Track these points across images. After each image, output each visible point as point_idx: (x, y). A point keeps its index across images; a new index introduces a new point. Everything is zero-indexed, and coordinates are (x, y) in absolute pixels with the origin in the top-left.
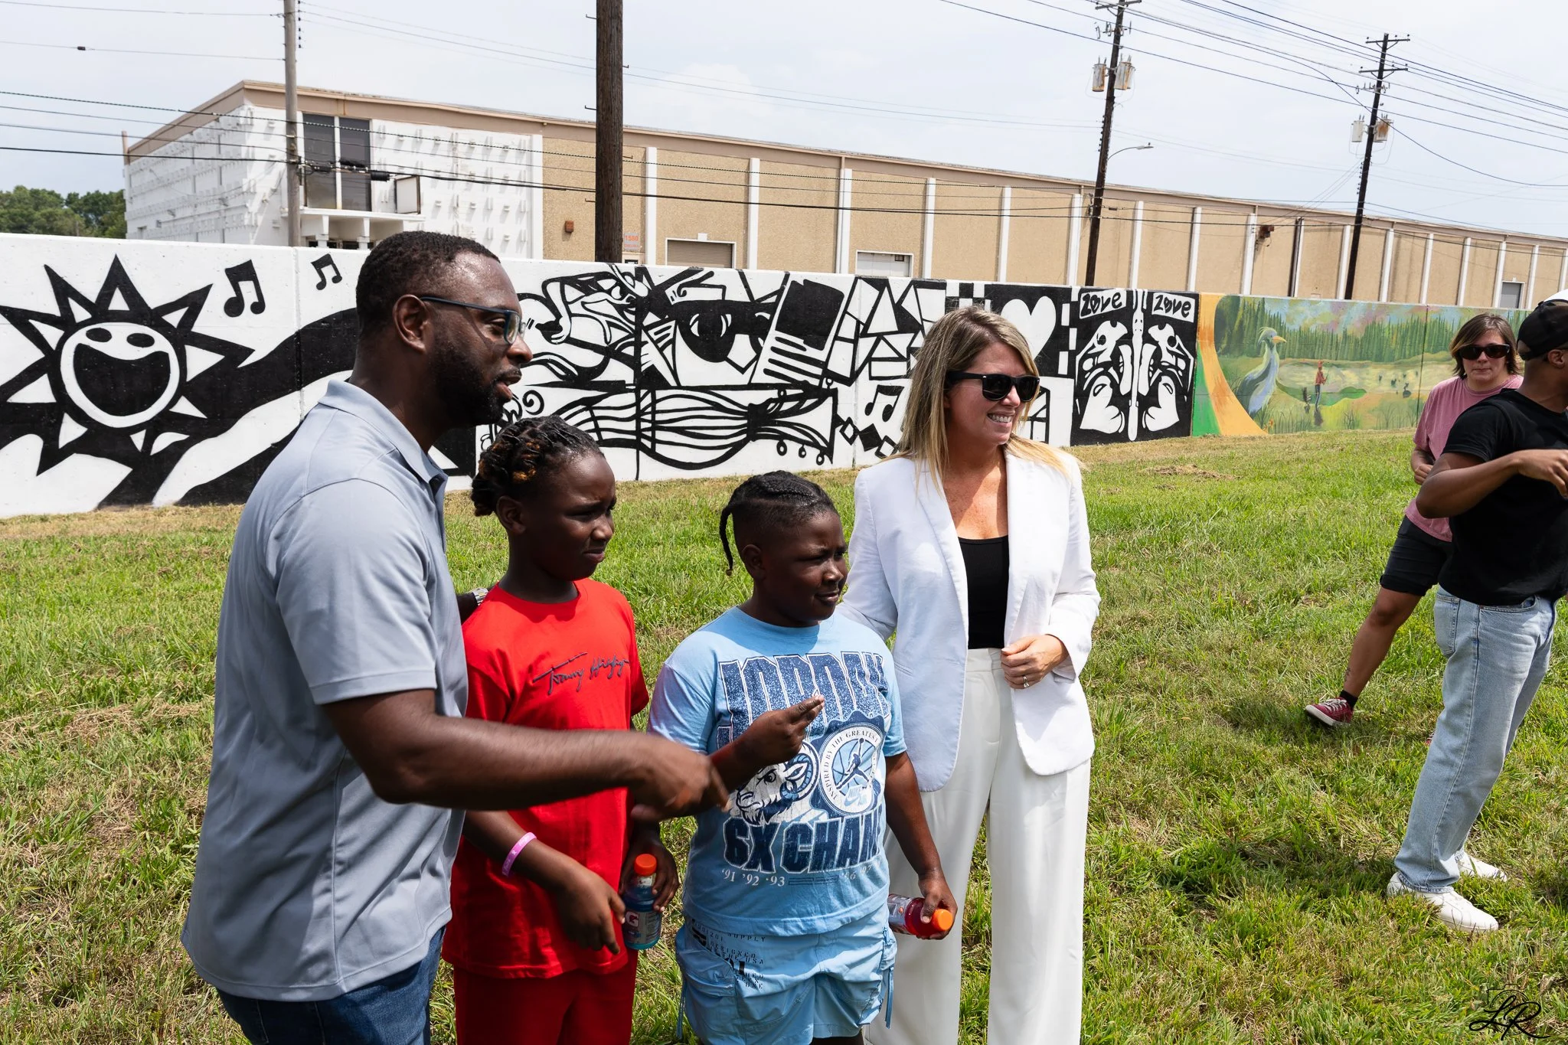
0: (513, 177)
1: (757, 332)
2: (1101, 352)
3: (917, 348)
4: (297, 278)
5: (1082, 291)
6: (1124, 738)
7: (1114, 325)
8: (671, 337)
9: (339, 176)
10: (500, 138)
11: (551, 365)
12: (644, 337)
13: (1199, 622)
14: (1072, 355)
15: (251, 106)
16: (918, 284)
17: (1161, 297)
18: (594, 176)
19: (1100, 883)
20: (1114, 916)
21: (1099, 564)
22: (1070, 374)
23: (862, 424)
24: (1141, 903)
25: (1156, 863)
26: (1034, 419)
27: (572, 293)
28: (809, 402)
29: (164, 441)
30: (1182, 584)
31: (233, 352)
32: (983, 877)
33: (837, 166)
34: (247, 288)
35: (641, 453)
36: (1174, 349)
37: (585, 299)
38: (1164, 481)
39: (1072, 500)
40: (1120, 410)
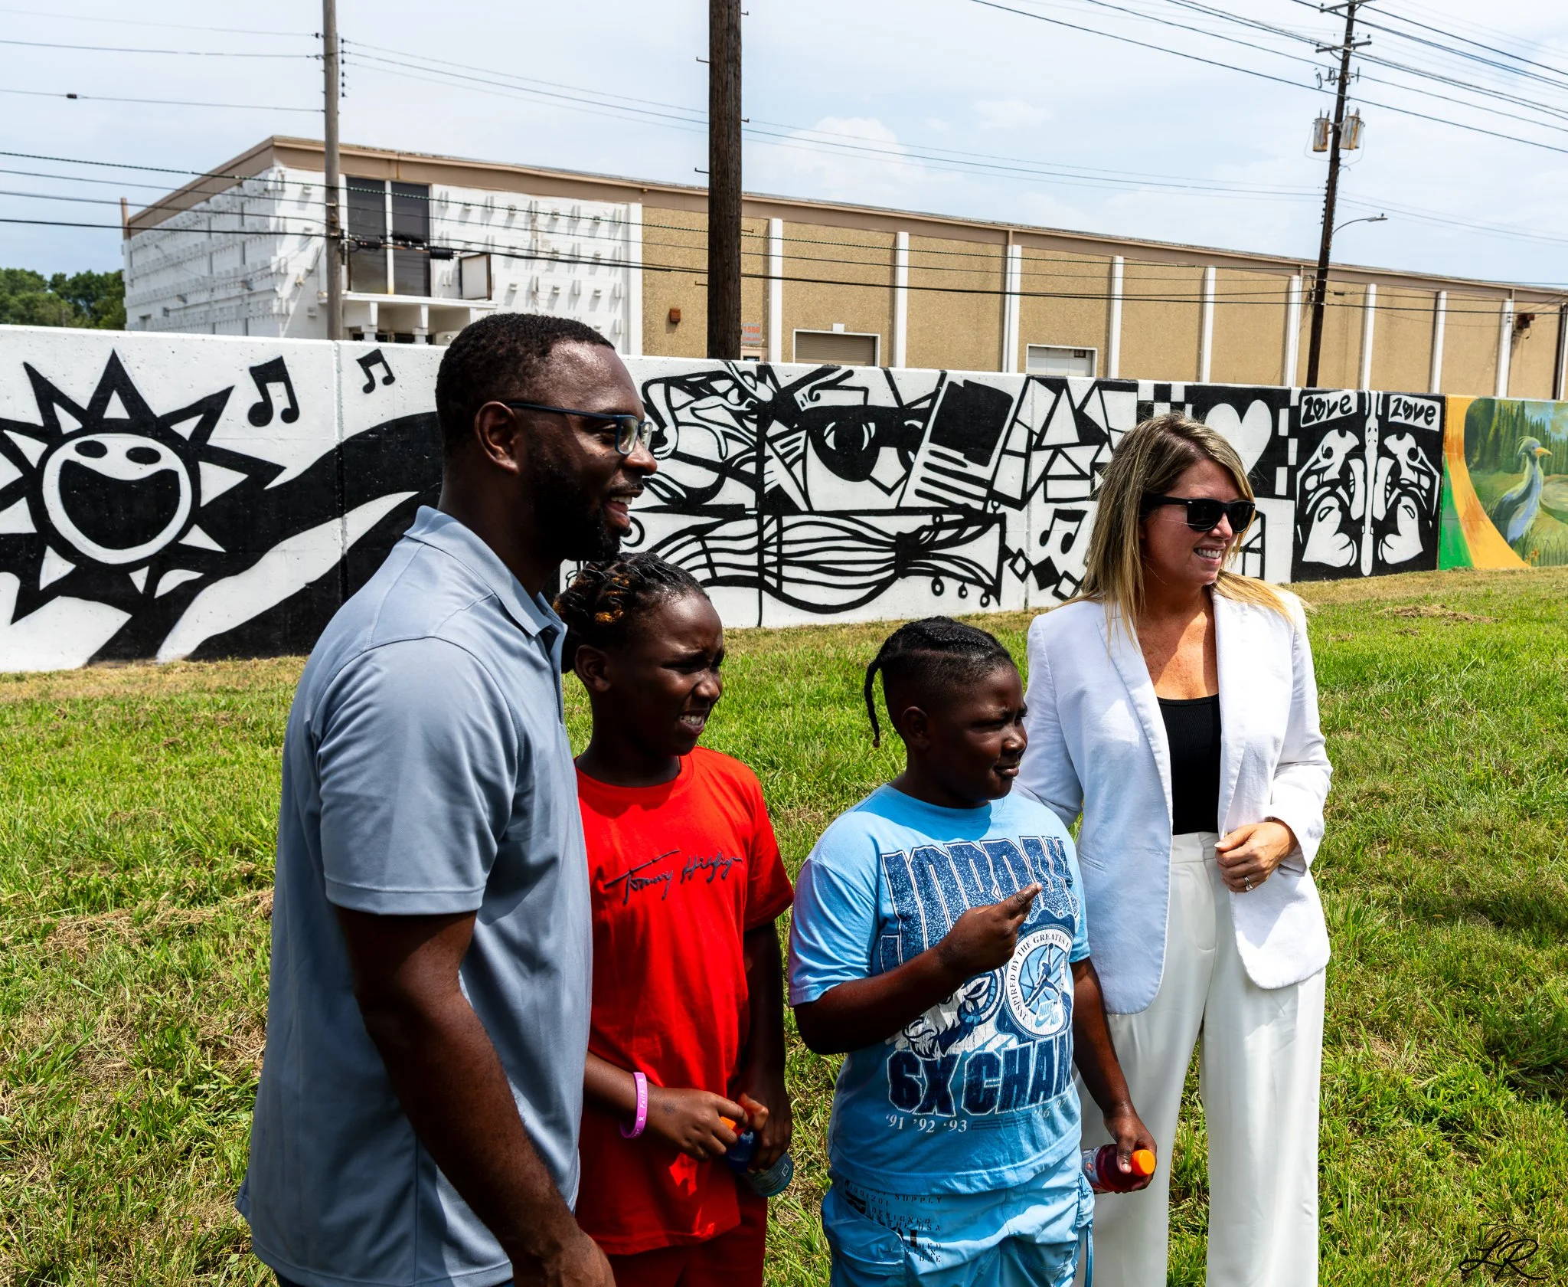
0: (606, 255)
1: (907, 443)
2: (1327, 468)
3: (1103, 464)
4: (339, 378)
5: (1303, 393)
6: (1363, 940)
7: (1342, 435)
8: (801, 450)
9: (390, 253)
10: (590, 207)
11: (652, 485)
12: (768, 451)
13: (1451, 798)
14: (1292, 472)
15: (282, 168)
16: (1103, 385)
17: (1399, 400)
18: (706, 253)
19: (1336, 1120)
20: (1355, 1162)
21: (1329, 727)
22: (1290, 495)
23: (1036, 556)
24: (1387, 1146)
25: (1404, 1096)
26: (1247, 549)
27: (679, 397)
28: (971, 530)
29: (172, 580)
30: (1430, 750)
31: (259, 470)
32: (1194, 1115)
33: (1003, 242)
34: (276, 390)
35: (764, 594)
36: (1416, 464)
37: (695, 405)
38: (1407, 624)
39: (1295, 648)
40: (1352, 538)
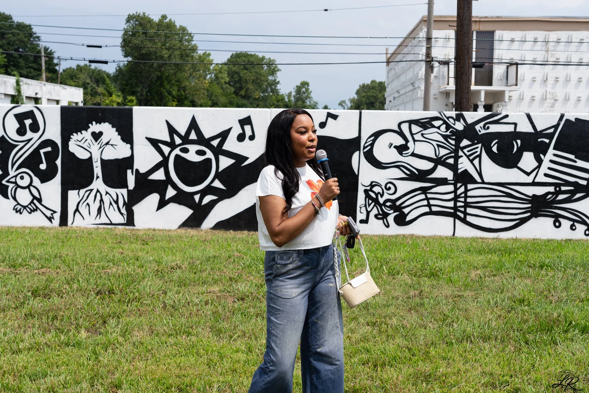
1: (539, 150)
8: (478, 153)
11: (401, 168)
12: (461, 153)
27: (415, 129)
28: (579, 195)
29: (208, 199)
31: (239, 159)
34: (247, 128)
35: (457, 220)
37: (424, 132)
